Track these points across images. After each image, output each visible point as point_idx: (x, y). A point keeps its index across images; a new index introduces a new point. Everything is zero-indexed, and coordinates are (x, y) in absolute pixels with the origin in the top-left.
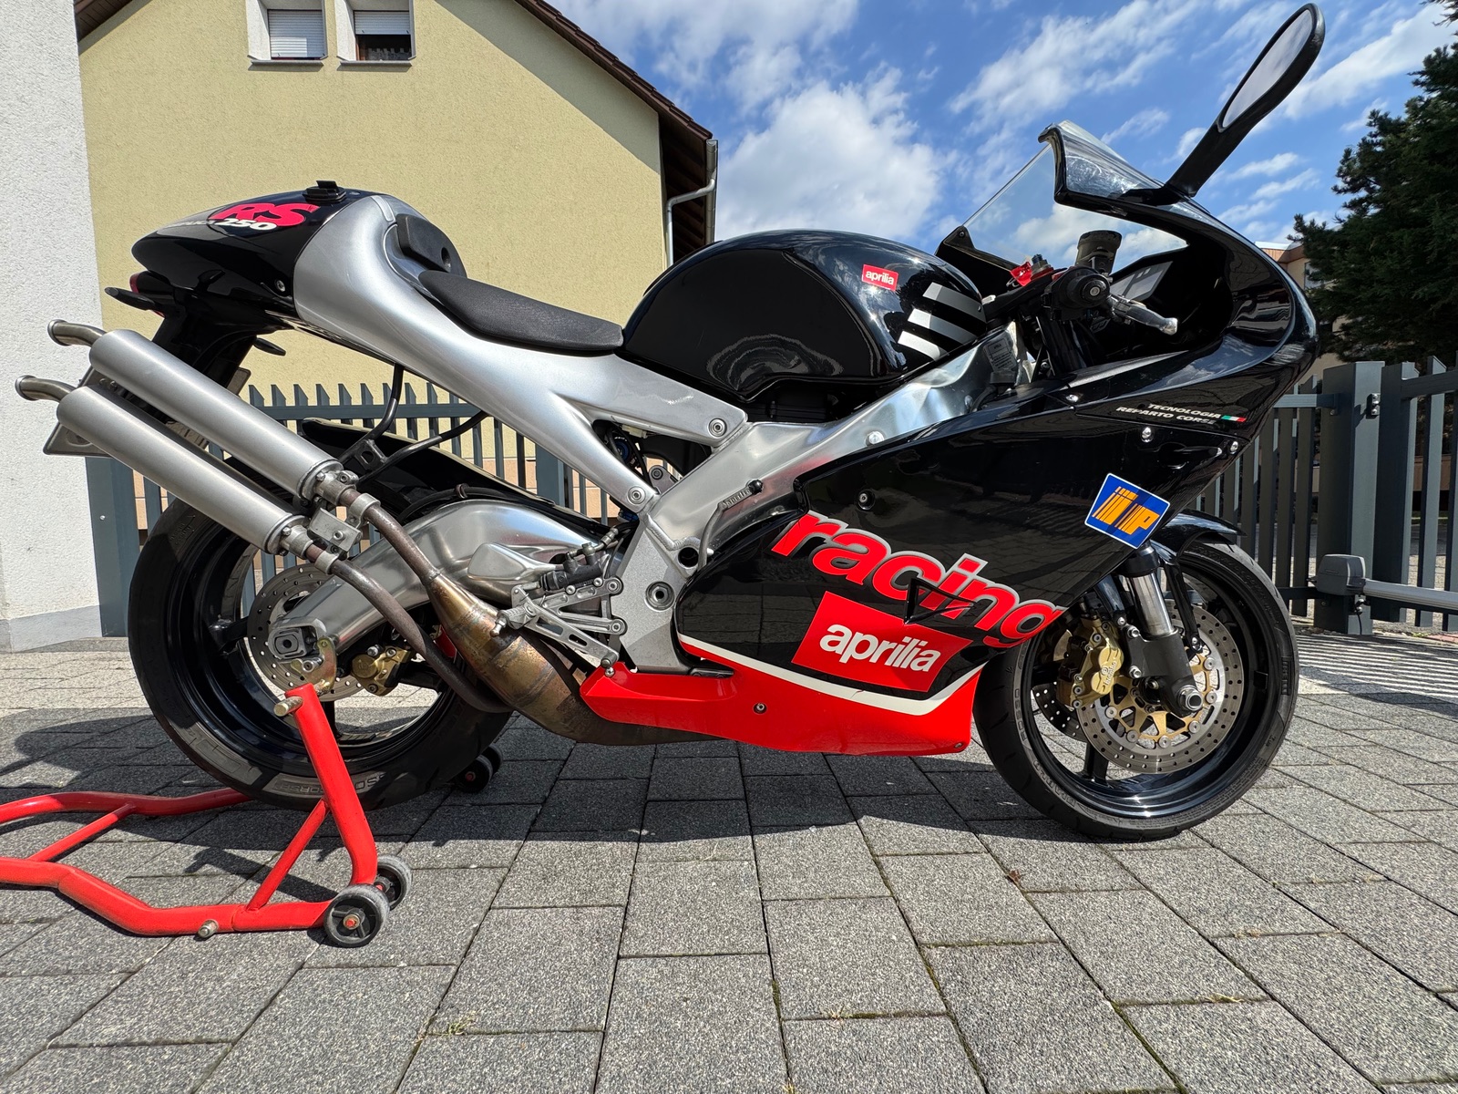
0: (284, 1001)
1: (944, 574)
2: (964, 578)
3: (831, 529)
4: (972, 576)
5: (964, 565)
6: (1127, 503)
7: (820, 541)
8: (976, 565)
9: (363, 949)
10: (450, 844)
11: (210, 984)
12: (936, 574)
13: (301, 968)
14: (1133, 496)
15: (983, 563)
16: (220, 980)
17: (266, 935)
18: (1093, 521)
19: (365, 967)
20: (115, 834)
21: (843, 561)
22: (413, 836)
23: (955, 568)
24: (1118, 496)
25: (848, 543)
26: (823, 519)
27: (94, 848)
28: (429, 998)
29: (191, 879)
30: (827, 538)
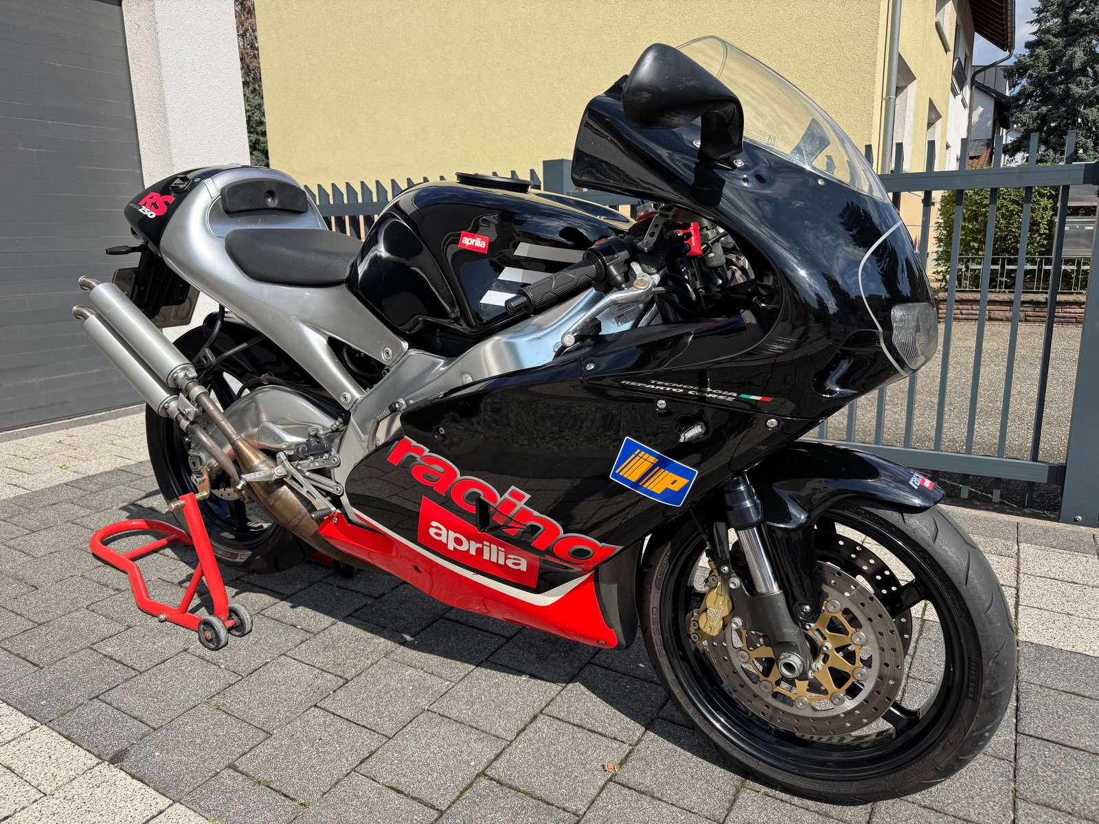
0: (168, 664)
1: (500, 500)
2: (515, 505)
3: (420, 452)
4: (521, 505)
5: (514, 494)
6: (647, 466)
7: (413, 458)
8: (523, 497)
9: (214, 652)
10: (300, 609)
11: (150, 644)
12: (495, 500)
13: (186, 651)
14: (653, 459)
15: (528, 496)
16: (154, 643)
17: (183, 629)
18: (616, 476)
19: (208, 661)
20: (168, 551)
21: (430, 476)
22: (288, 597)
23: (506, 495)
24: (638, 458)
25: (431, 464)
26: (414, 443)
27: (155, 556)
28: (220, 685)
29: (179, 588)
30: (418, 457)
